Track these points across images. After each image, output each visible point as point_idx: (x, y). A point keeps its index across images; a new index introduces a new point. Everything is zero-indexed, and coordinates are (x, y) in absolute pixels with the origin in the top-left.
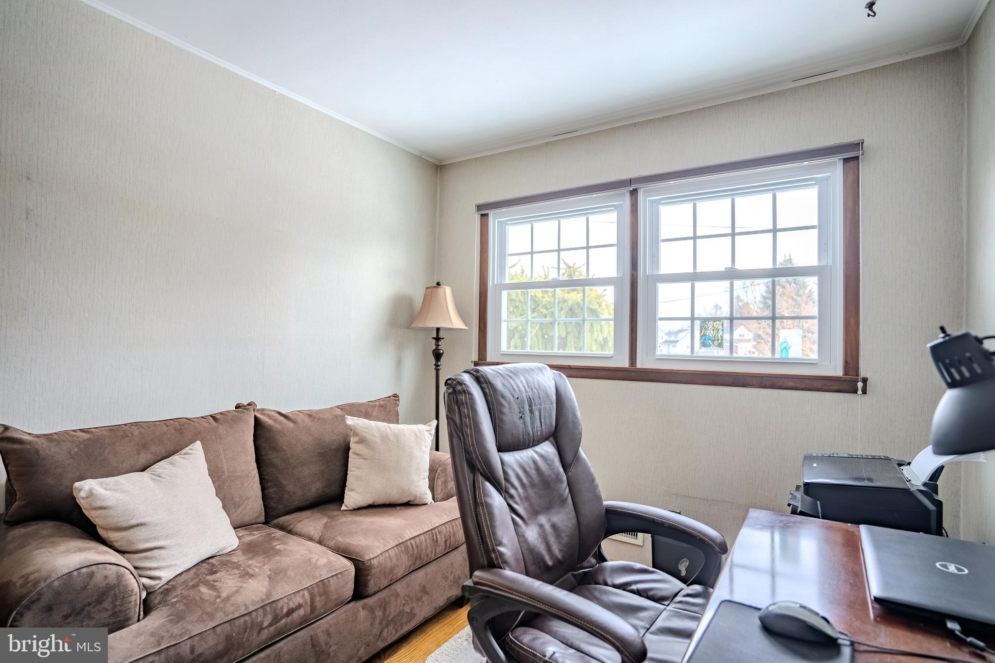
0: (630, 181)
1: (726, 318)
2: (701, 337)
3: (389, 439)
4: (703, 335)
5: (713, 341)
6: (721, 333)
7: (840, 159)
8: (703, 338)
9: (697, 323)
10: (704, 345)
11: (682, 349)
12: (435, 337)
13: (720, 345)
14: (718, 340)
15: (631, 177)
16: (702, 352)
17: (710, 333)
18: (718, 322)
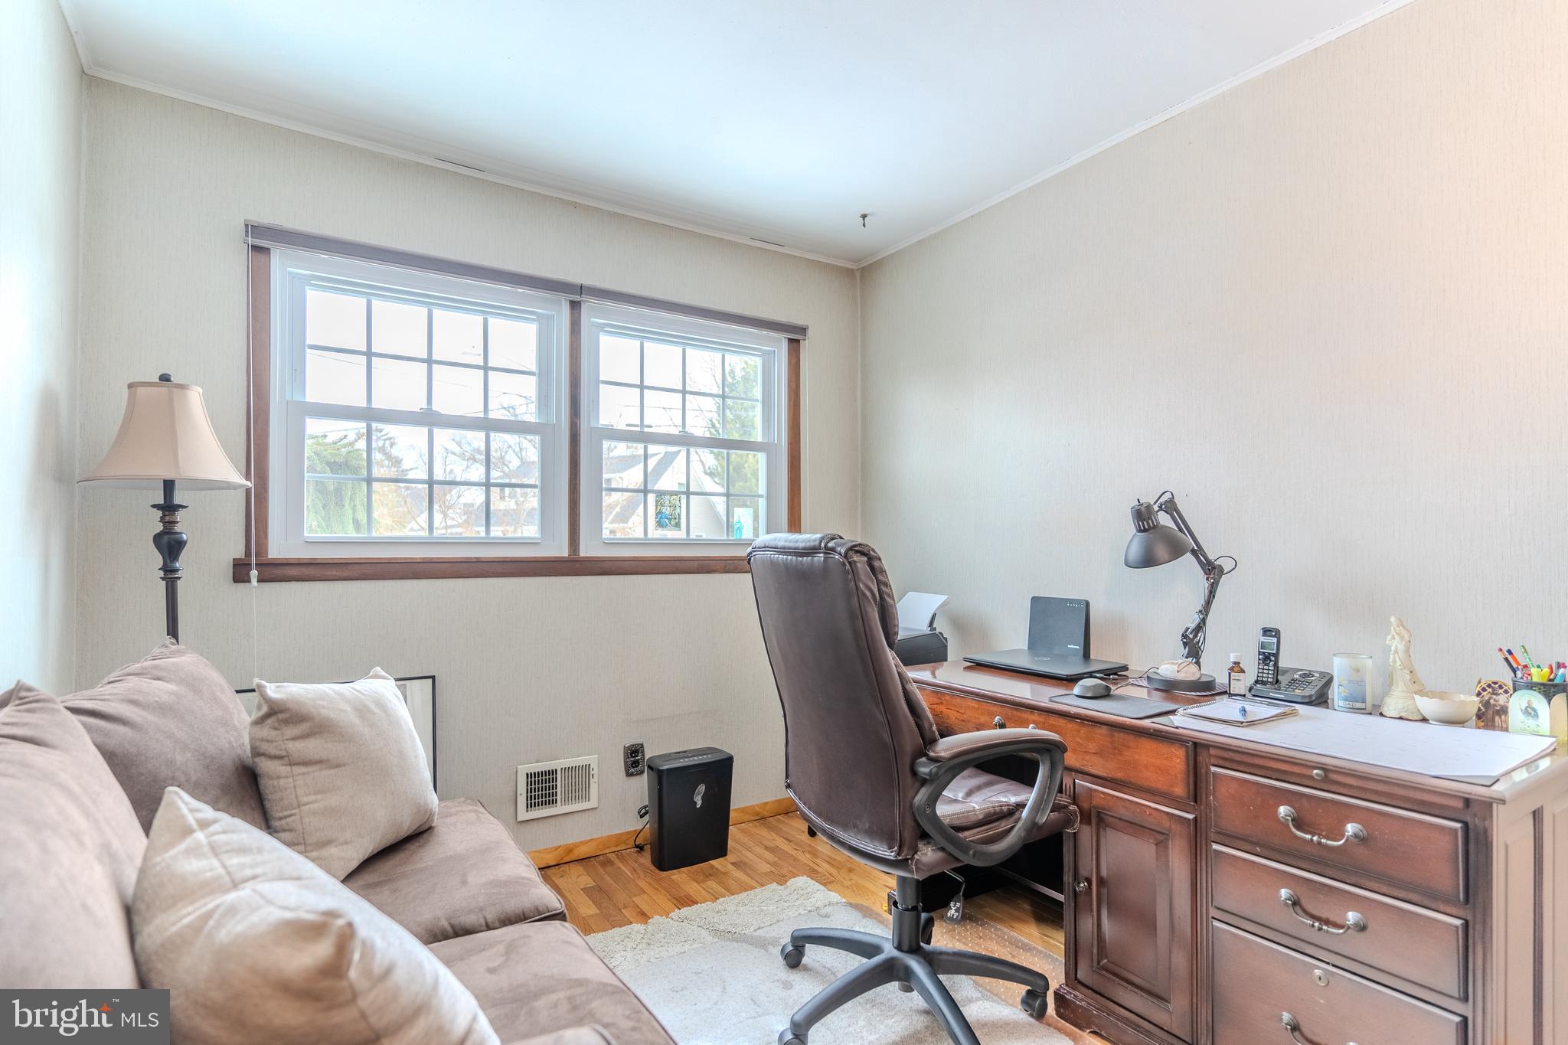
0: (581, 289)
1: (683, 493)
2: (657, 514)
3: (370, 711)
4: (659, 513)
5: (670, 520)
6: (678, 511)
7: (785, 338)
8: (660, 516)
9: (651, 498)
10: (660, 524)
11: (634, 529)
12: (162, 502)
13: (678, 525)
14: (675, 519)
15: (583, 282)
16: (655, 533)
17: (667, 510)
18: (674, 497)
